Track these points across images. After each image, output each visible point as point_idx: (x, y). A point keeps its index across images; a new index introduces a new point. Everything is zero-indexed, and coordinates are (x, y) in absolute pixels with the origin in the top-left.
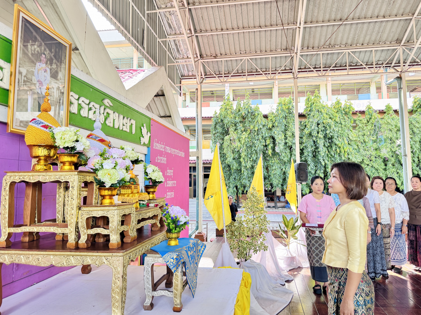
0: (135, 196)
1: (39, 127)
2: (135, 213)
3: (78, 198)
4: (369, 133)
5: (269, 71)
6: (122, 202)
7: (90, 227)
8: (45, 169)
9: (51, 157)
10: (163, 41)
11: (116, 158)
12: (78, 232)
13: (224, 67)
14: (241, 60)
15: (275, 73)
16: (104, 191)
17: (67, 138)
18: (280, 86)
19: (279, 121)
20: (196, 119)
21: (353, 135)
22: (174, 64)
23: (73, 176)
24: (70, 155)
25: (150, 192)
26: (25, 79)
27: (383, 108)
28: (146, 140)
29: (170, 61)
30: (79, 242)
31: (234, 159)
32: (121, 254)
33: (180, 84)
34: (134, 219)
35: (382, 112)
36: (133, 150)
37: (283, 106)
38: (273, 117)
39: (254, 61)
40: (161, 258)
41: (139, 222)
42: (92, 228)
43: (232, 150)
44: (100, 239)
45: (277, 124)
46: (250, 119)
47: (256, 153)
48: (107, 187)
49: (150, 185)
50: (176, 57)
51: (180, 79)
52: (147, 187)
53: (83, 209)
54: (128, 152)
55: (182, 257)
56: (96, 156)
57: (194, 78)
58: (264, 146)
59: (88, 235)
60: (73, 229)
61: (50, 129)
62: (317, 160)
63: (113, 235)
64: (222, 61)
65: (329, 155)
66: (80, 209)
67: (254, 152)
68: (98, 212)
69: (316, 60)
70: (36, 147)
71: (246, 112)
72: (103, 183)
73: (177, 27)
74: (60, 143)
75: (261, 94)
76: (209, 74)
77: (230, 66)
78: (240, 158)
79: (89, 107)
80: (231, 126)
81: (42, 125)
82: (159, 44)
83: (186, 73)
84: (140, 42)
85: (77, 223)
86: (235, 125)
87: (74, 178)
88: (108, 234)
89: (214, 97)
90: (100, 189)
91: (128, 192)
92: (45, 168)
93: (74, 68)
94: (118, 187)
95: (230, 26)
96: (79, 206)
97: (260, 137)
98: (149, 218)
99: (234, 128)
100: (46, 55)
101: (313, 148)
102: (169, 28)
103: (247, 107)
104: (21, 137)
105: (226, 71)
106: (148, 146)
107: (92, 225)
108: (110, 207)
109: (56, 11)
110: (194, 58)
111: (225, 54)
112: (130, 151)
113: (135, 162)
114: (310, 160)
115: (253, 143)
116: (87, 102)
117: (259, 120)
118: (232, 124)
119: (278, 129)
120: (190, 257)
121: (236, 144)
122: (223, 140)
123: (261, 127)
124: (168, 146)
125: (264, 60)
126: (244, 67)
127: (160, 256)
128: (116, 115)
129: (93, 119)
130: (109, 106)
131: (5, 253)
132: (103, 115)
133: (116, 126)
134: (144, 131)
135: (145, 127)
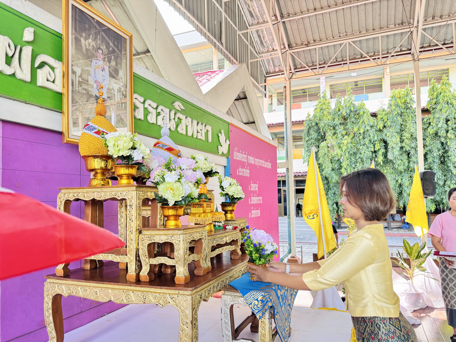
0: (207, 216)
1: (92, 133)
2: (207, 238)
3: (138, 219)
5: (379, 55)
6: (195, 224)
7: (152, 255)
8: (102, 185)
9: (109, 170)
10: (244, 34)
11: (185, 169)
12: (140, 261)
13: (319, 56)
14: (341, 45)
15: (387, 57)
16: (167, 210)
17: (122, 144)
18: (392, 75)
19: (393, 119)
20: (285, 124)
22: (256, 60)
23: (131, 192)
24: (127, 166)
25: (228, 210)
26: (80, 80)
29: (253, 56)
30: (141, 274)
31: (333, 170)
32: (189, 293)
33: (265, 83)
34: (206, 246)
36: (206, 159)
37: (398, 100)
38: (383, 114)
39: (358, 44)
40: (242, 299)
41: (213, 249)
42: (155, 256)
43: (330, 159)
44: (167, 270)
45: (389, 124)
46: (353, 120)
47: (362, 161)
48: (171, 205)
49: (227, 203)
50: (259, 51)
51: (265, 77)
52: (224, 205)
53: (145, 232)
54: (200, 162)
55: (269, 299)
56: (159, 167)
57: (281, 74)
58: (372, 152)
59: (150, 265)
60: (133, 258)
61: (103, 134)
62: (446, 167)
63: (179, 267)
64: (315, 48)
66: (140, 232)
67: (360, 160)
68: (160, 237)
69: (446, 33)
70: (91, 158)
71: (348, 112)
72: (166, 200)
73: (260, 14)
74: (114, 152)
75: (368, 88)
76: (300, 66)
77: (327, 54)
78: (341, 168)
79: (157, 112)
80: (329, 130)
81: (95, 131)
82: (240, 37)
83: (272, 69)
84: (217, 37)
85: (138, 250)
86: (334, 128)
87: (132, 195)
88: (174, 265)
89: (306, 96)
90: (162, 208)
91: (199, 210)
92: (102, 183)
93: (137, 65)
94: (183, 205)
95: (325, 4)
96: (138, 229)
97: (367, 142)
98: (226, 244)
99: (333, 131)
100: (103, 50)
101: (440, 152)
102: (250, 17)
103: (348, 105)
104: (75, 146)
105: (321, 61)
106: (229, 155)
107: (157, 251)
108: (174, 231)
110: (281, 49)
111: (319, 40)
112: (202, 161)
113: (209, 174)
114: (436, 168)
115: (358, 150)
116: (155, 105)
117: (366, 119)
118: (330, 127)
119: (391, 130)
120: (280, 297)
121: (335, 152)
122: (318, 147)
123: (368, 128)
124: (251, 156)
125: (372, 41)
126: (344, 54)
127: (240, 295)
128: (189, 120)
129: (163, 126)
130: (180, 110)
131: (63, 284)
132: (174, 120)
133: (190, 134)
134: (222, 138)
135: (223, 134)
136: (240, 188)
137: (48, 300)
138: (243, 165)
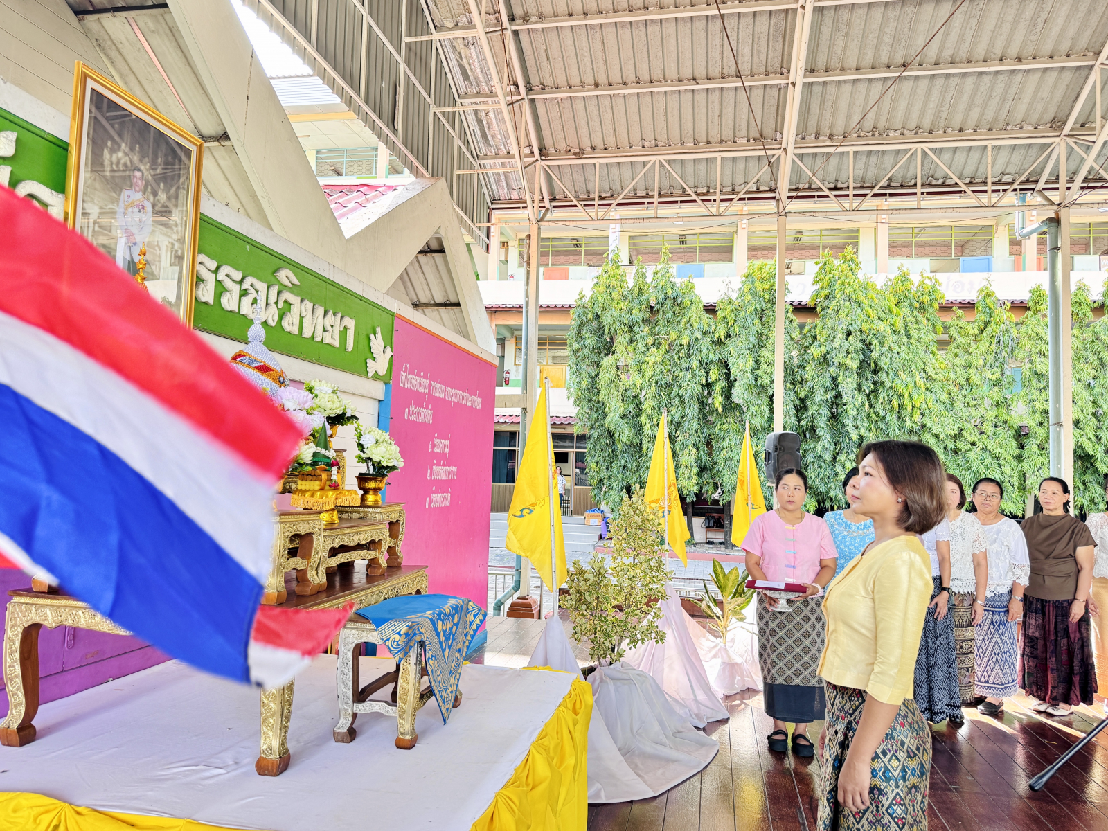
0: (327, 496)
2: (323, 533)
4: (981, 362)
5: (715, 194)
11: (291, 409)
13: (601, 181)
14: (645, 164)
15: (731, 200)
18: (752, 229)
19: (745, 322)
20: (524, 310)
21: (937, 365)
22: (471, 171)
25: (369, 488)
27: (1023, 295)
28: (380, 365)
31: (624, 416)
33: (488, 221)
34: (320, 546)
35: (1020, 307)
36: (334, 392)
37: (758, 284)
38: (728, 310)
39: (678, 167)
43: (620, 394)
45: (737, 329)
46: (670, 315)
47: (683, 402)
49: (369, 474)
50: (478, 153)
51: (489, 208)
52: (362, 478)
55: (419, 630)
58: (702, 385)
62: (840, 426)
64: (595, 164)
65: (873, 416)
67: (677, 400)
69: (839, 169)
71: (661, 297)
75: (704, 250)
76: (562, 197)
77: (617, 178)
78: (640, 415)
79: (242, 289)
80: (621, 332)
82: (437, 120)
83: (503, 194)
84: (385, 115)
86: (631, 329)
89: (579, 254)
91: (312, 486)
95: (616, 77)
97: (695, 363)
99: (628, 336)
100: (144, 172)
101: (828, 396)
102: (461, 79)
103: (662, 283)
105: (605, 192)
106: (388, 379)
110: (523, 157)
111: (602, 147)
112: (327, 395)
113: (338, 420)
114: (823, 426)
115: (676, 378)
116: (237, 276)
117: (694, 317)
118: (623, 326)
119: (739, 343)
121: (631, 379)
122: (598, 366)
123: (698, 335)
124: (437, 382)
125: (704, 163)
126: (651, 182)
127: (372, 627)
128: (307, 307)
129: (251, 316)
130: (290, 285)
131: (47, 605)
132: (274, 306)
133: (307, 333)
134: (378, 343)
135: (379, 336)
136: (395, 449)
137: (13, 635)
138: (418, 399)
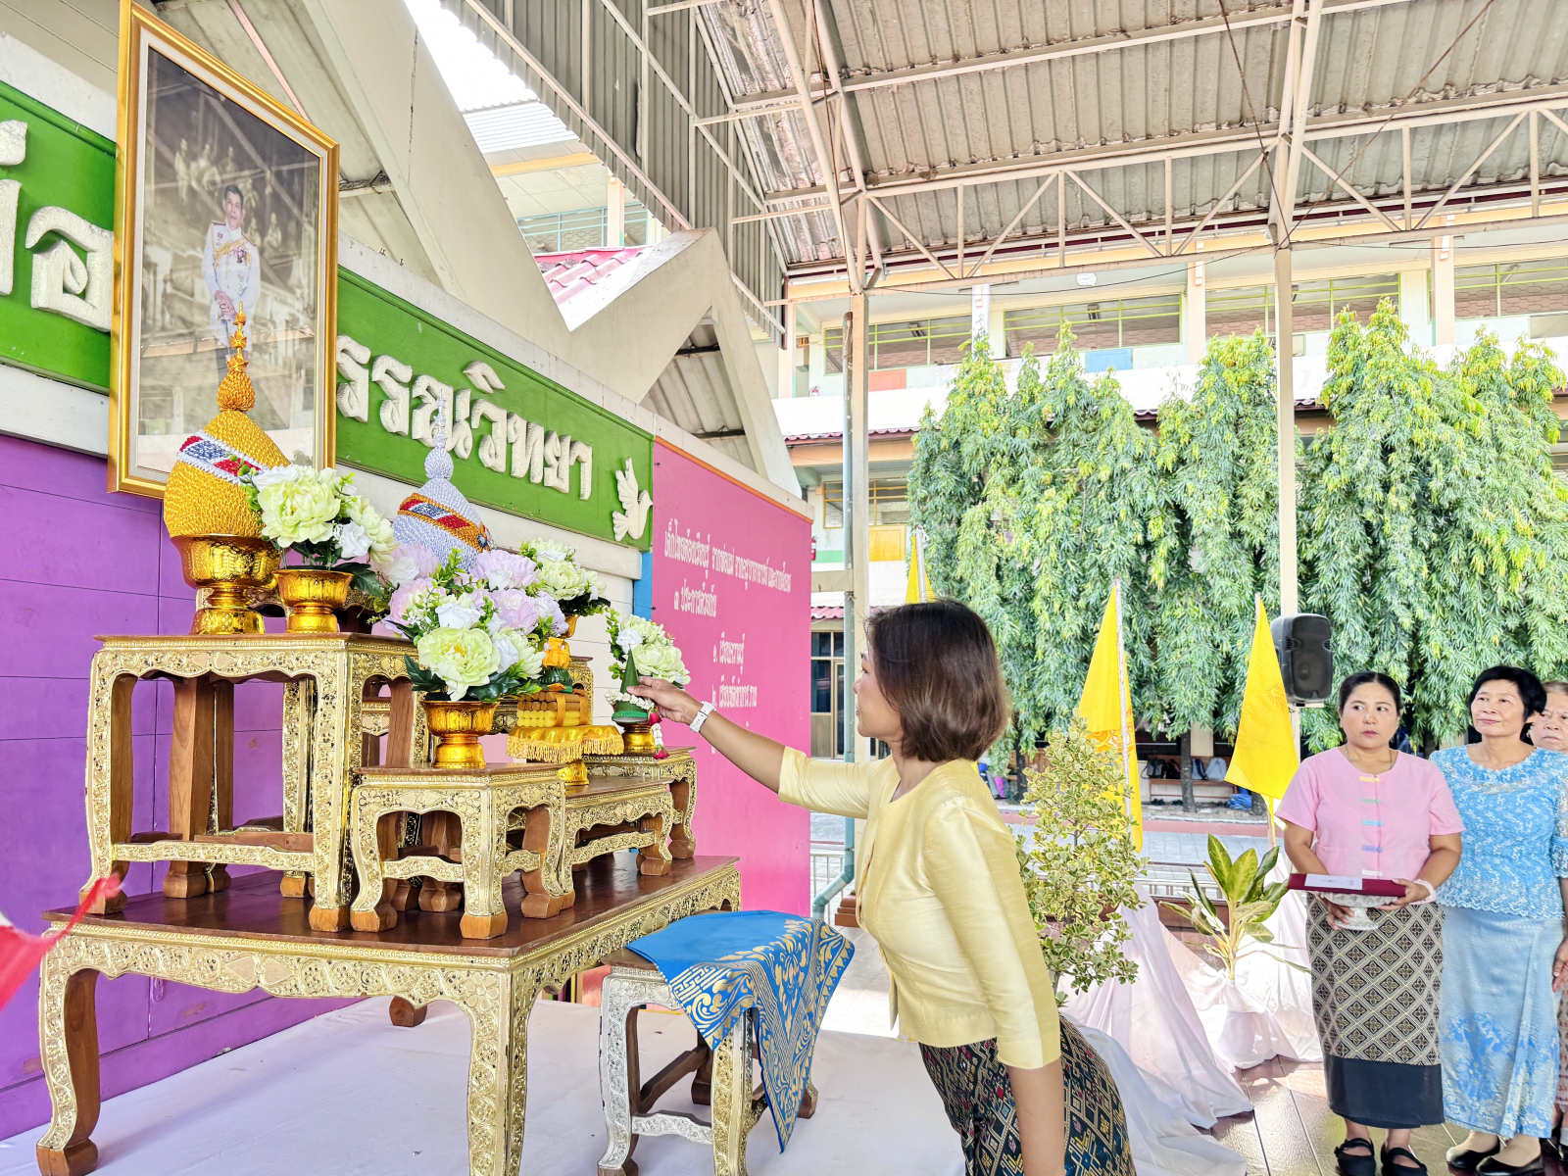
0: (568, 738)
1: (209, 466)
2: (564, 804)
3: (349, 739)
5: (1162, 222)
6: (529, 761)
7: (389, 851)
8: (236, 630)
9: (257, 584)
10: (715, 129)
11: (501, 588)
12: (353, 871)
13: (966, 217)
15: (1191, 230)
16: (442, 714)
17: (306, 507)
18: (1211, 286)
19: (1208, 438)
20: (844, 441)
21: (1553, 495)
22: (756, 218)
23: (331, 656)
24: (320, 575)
26: (169, 289)
28: (633, 521)
29: (743, 206)
30: (354, 907)
32: (504, 962)
33: (783, 296)
34: (562, 826)
36: (568, 559)
37: (1228, 374)
38: (1179, 420)
40: (665, 989)
41: (584, 838)
42: (401, 854)
43: (993, 566)
44: (435, 901)
45: (1195, 451)
46: (1077, 434)
47: (1104, 574)
48: (455, 698)
50: (766, 189)
51: (783, 276)
53: (370, 780)
54: (551, 568)
55: (746, 987)
56: (419, 580)
57: (838, 271)
58: (1137, 545)
59: (385, 881)
60: (332, 859)
61: (245, 473)
63: (475, 886)
64: (955, 188)
65: (1438, 586)
66: (356, 780)
67: (1095, 570)
68: (420, 796)
70: (203, 543)
71: (1061, 407)
72: (440, 683)
73: (771, 62)
74: (281, 530)
75: (1130, 326)
77: (992, 208)
78: (1032, 598)
79: (414, 396)
80: (997, 466)
81: (218, 460)
84: (621, 134)
85: (346, 835)
86: (1013, 461)
87: (333, 664)
88: (459, 880)
89: (922, 346)
90: (428, 706)
91: (541, 720)
92: (236, 623)
93: (352, 243)
94: (495, 699)
95: (988, 41)
96: (351, 770)
97: (1123, 510)
98: (625, 827)
100: (244, 193)
101: (1360, 555)
102: (736, 71)
103: (1061, 383)
104: (152, 506)
105: (974, 234)
106: (647, 544)
107: (407, 842)
108: (464, 778)
109: (306, 36)
110: (838, 187)
111: (968, 160)
112: (558, 564)
113: (578, 606)
114: (1344, 606)
115: (1092, 536)
116: (405, 374)
117: (1119, 435)
118: (1000, 456)
119: (1200, 473)
120: (782, 989)
121: (1015, 542)
122: (957, 523)
123: (1126, 463)
124: (721, 549)
125: (1142, 172)
126: (1051, 212)
127: (660, 976)
128: (518, 426)
129: (430, 442)
130: (490, 390)
131: (104, 937)
132: (466, 424)
133: (519, 470)
134: (628, 486)
135: (630, 473)
136: (675, 653)
137: (52, 987)
138: (694, 576)
